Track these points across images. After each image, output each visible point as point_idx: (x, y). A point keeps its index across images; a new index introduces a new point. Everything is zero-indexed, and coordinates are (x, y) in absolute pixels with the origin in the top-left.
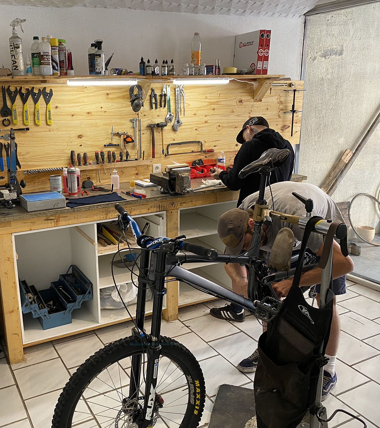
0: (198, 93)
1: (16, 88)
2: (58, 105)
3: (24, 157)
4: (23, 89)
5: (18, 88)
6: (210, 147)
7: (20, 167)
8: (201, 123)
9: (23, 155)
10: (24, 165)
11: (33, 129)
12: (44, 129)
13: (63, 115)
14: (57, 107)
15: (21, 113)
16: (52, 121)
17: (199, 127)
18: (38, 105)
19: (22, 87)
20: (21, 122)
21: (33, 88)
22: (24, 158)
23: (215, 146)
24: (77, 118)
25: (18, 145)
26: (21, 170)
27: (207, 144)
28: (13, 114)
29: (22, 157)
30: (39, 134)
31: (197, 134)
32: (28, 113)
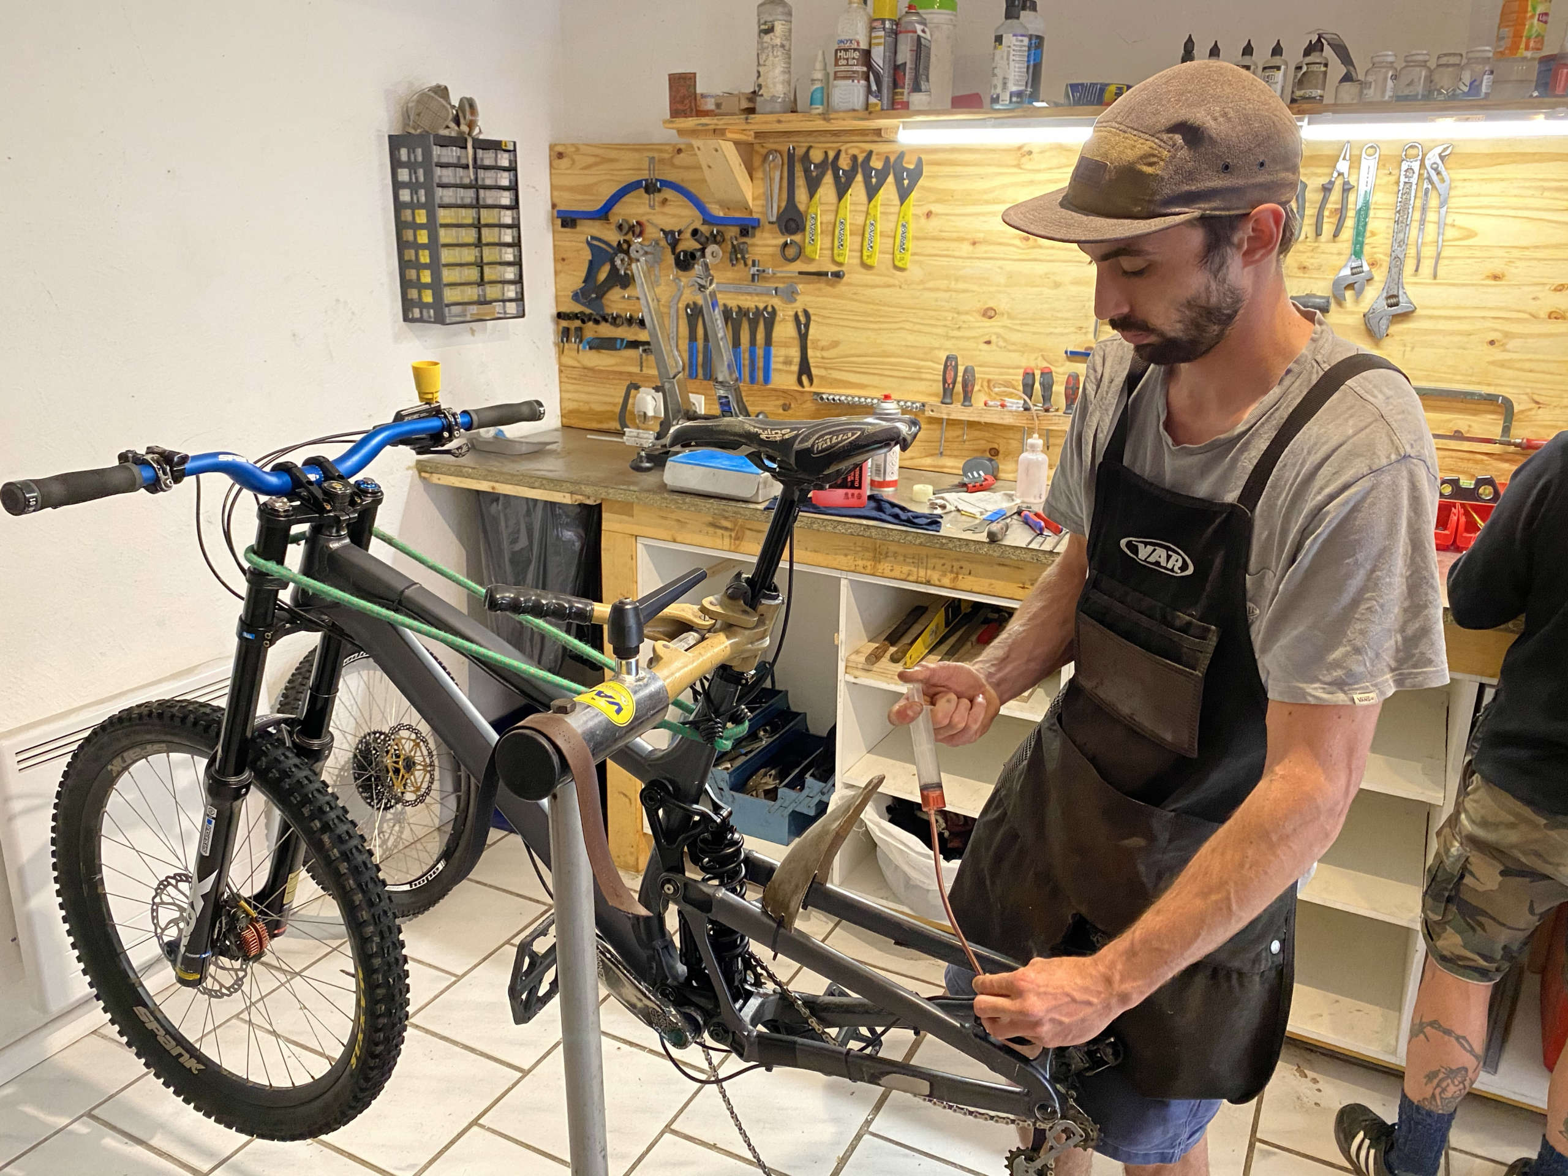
0: (1527, 184)
1: (826, 153)
2: (936, 208)
3: (825, 354)
4: (843, 155)
5: (831, 155)
7: (811, 380)
8: (1526, 316)
9: (822, 349)
10: (822, 378)
11: (854, 276)
12: (886, 279)
13: (943, 239)
14: (929, 215)
15: (830, 228)
16: (908, 256)
17: (1507, 335)
18: (875, 206)
19: (839, 151)
20: (828, 253)
21: (870, 153)
22: (823, 358)
24: (986, 252)
25: (813, 318)
26: (813, 389)
28: (808, 227)
29: (818, 354)
30: (869, 292)
31: (1492, 363)
32: (848, 227)
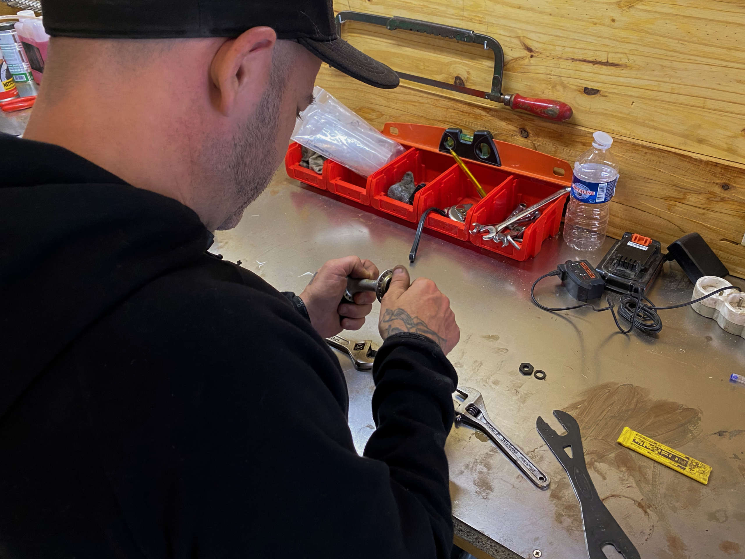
6: (559, 88)
23: (588, 91)
27: (542, 70)
